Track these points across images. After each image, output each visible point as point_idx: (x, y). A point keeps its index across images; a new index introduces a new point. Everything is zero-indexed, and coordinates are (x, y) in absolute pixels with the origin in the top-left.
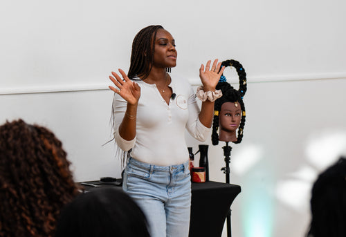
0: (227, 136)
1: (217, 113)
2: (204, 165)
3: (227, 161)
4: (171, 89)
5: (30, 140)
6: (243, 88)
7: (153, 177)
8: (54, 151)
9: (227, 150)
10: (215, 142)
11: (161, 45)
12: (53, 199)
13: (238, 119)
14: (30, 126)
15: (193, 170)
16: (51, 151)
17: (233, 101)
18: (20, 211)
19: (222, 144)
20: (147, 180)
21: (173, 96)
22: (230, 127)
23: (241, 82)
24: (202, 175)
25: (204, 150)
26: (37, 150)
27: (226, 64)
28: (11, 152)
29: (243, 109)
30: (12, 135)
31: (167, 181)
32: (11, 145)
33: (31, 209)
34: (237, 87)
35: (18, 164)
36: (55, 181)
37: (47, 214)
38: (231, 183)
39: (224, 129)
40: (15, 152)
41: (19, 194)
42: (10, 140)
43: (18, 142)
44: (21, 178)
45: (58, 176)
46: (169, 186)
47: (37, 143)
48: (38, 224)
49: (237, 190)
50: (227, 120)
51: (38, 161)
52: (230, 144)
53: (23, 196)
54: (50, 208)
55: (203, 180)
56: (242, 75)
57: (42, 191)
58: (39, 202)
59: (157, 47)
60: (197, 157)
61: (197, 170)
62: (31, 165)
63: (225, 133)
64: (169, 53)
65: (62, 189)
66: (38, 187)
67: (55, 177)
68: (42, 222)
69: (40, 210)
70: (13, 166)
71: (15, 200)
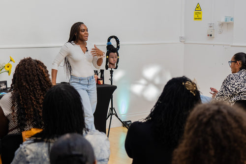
0: (111, 66)
1: (107, 57)
2: (102, 78)
3: (112, 76)
4: (86, 48)
5: (34, 66)
6: (118, 47)
7: (82, 82)
8: (44, 71)
9: (112, 72)
10: (107, 68)
11: (82, 31)
12: (43, 90)
13: (116, 59)
14: (34, 60)
15: (98, 80)
16: (42, 70)
17: (114, 52)
18: (30, 94)
19: (109, 69)
20: (79, 83)
21: (87, 51)
22: (113, 63)
23: (117, 45)
24: (101, 82)
25: (102, 71)
26: (37, 70)
27: (111, 37)
28: (27, 71)
29: (118, 55)
30: (27, 64)
31: (87, 83)
32: (27, 68)
33: (34, 94)
34: (116, 47)
35: (29, 76)
36: (44, 83)
37: (41, 96)
38: (113, 84)
39: (110, 63)
40: (28, 71)
41: (29, 87)
42: (26, 66)
43: (29, 67)
44: (31, 81)
45: (45, 80)
46: (88, 85)
47: (37, 67)
48: (37, 100)
49: (115, 87)
50: (112, 60)
51: (38, 74)
52: (113, 69)
53: (31, 88)
54: (42, 93)
55: (102, 83)
56: (118, 42)
57: (39, 86)
58: (38, 91)
59: (80, 32)
60: (100, 74)
61: (100, 79)
62: (35, 76)
63: (111, 65)
64: (85, 35)
65: (47, 86)
66: (38, 85)
67: (44, 81)
68: (39, 99)
69: (38, 94)
70: (28, 76)
71: (28, 90)
